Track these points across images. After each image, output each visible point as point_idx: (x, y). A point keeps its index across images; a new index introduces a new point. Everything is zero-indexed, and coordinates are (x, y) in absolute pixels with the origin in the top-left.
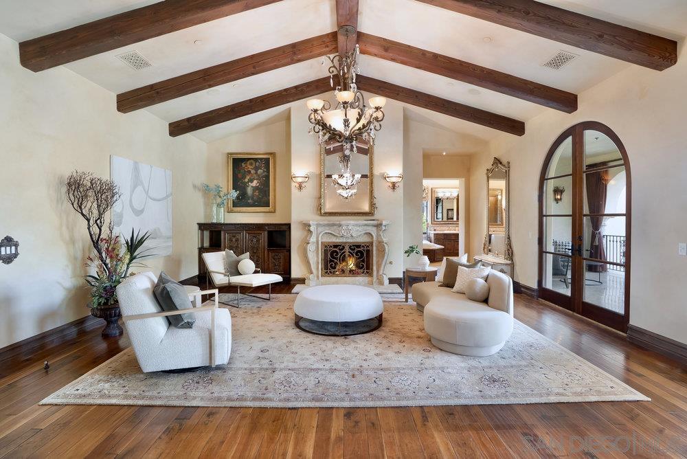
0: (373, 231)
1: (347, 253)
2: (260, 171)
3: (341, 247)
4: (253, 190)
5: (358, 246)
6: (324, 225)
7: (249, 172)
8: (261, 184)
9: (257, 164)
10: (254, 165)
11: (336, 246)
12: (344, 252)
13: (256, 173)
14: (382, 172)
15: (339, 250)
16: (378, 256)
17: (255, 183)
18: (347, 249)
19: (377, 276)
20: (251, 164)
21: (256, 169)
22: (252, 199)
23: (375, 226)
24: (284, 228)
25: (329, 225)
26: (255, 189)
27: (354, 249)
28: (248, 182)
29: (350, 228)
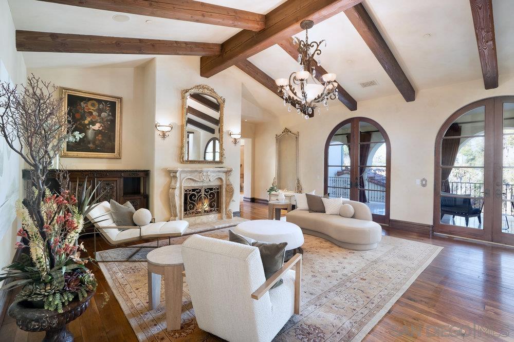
0: (223, 176)
1: (203, 195)
2: (104, 114)
3: (198, 191)
4: (95, 134)
5: (211, 189)
6: (187, 172)
7: (91, 114)
8: (105, 128)
9: (101, 106)
10: (97, 107)
11: (194, 190)
12: (201, 195)
13: (99, 115)
14: (228, 130)
15: (197, 193)
16: (226, 196)
17: (97, 127)
18: (203, 192)
19: (226, 212)
20: (93, 105)
21: (100, 111)
22: (94, 143)
23: (224, 172)
24: (141, 175)
25: (192, 172)
26: (97, 133)
27: (208, 192)
28: (89, 124)
29: (209, 173)
